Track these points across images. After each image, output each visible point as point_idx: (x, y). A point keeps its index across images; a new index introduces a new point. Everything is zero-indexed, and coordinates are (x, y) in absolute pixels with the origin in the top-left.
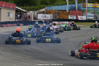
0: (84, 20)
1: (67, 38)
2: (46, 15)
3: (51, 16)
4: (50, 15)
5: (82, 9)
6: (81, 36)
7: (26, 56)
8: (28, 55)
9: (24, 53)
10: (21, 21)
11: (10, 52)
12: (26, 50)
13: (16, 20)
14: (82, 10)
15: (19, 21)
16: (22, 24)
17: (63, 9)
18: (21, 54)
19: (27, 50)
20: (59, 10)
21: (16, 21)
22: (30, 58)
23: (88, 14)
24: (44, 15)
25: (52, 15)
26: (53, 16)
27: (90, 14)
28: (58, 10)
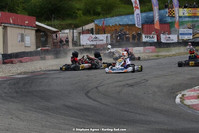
0: (173, 43)
1: (145, 80)
2: (97, 36)
3: (107, 37)
4: (106, 35)
5: (169, 20)
6: (171, 75)
7: (68, 118)
8: (72, 116)
9: (63, 112)
10: (47, 50)
11: (35, 111)
12: (67, 106)
13: (39, 49)
14: (168, 23)
15: (45, 50)
16: (50, 57)
17: (130, 23)
18: (57, 114)
19: (69, 107)
20: (123, 25)
21: (39, 51)
22: (77, 121)
23: (182, 30)
24: (94, 36)
25: (109, 35)
26: (111, 37)
27: (185, 30)
28: (120, 25)
